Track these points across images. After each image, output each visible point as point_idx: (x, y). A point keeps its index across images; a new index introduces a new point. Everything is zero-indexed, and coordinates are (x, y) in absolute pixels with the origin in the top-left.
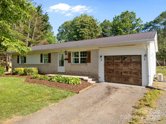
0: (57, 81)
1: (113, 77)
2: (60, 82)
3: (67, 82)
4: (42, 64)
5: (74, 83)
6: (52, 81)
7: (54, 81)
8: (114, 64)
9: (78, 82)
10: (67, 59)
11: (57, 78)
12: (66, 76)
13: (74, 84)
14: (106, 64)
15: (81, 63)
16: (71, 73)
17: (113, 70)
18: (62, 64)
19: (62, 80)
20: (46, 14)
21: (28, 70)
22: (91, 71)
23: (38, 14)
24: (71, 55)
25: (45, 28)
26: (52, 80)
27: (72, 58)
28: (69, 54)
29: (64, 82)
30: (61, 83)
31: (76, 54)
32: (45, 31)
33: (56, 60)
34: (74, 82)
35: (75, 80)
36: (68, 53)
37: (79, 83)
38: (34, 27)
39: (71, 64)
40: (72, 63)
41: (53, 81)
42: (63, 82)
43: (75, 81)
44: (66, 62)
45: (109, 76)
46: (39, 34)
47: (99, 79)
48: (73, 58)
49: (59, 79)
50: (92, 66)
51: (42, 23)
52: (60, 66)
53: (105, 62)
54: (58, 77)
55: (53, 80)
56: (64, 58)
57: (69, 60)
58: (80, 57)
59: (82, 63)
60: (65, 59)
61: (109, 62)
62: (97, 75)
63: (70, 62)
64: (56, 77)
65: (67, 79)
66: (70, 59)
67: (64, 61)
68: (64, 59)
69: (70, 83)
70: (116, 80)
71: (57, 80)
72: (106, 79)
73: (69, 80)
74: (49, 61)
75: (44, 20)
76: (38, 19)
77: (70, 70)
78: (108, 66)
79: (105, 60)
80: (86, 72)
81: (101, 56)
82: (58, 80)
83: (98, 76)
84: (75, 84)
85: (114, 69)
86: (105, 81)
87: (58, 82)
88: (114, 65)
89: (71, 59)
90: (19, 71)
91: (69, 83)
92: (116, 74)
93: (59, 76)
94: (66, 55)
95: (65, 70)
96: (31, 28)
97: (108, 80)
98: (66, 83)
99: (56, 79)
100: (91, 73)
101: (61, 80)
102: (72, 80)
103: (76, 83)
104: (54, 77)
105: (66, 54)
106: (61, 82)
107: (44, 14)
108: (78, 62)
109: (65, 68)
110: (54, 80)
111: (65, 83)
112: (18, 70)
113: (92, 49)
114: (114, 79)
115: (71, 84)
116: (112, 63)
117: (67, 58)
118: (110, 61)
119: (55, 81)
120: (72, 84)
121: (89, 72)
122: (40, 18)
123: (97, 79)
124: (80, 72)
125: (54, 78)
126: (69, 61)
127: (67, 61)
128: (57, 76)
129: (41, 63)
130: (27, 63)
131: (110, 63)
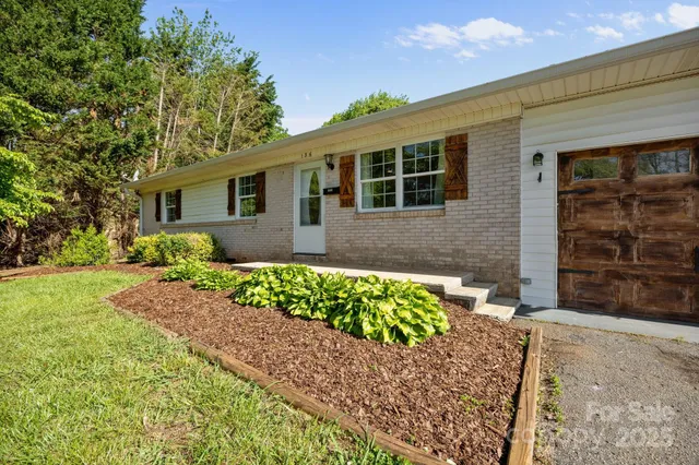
0: (279, 304)
1: (620, 276)
2: (293, 317)
3: (347, 319)
4: (232, 218)
5: (406, 330)
6: (244, 305)
7: (258, 305)
8: (632, 196)
9: (427, 318)
10: (336, 191)
11: (276, 285)
12: (332, 273)
13: (404, 339)
14: (571, 202)
15: (405, 205)
16: (354, 256)
17: (624, 240)
18: (313, 215)
19: (308, 302)
20: (270, 81)
21: (169, 243)
22: (467, 243)
23: (246, 81)
24: (353, 168)
25: (264, 121)
26: (248, 293)
27: (362, 183)
28: (347, 166)
29: (318, 314)
30: (298, 320)
31: (380, 162)
32: (264, 132)
33: (287, 197)
34: (403, 320)
35: (405, 302)
36: (342, 158)
37: (438, 333)
38: (233, 119)
39: (357, 213)
40: (360, 210)
41: (251, 304)
42: (313, 311)
43: (408, 315)
44: (329, 205)
45: (589, 273)
46: (247, 140)
47: (524, 291)
48: (363, 185)
49: (287, 288)
50: (479, 216)
51: (257, 106)
52: (303, 223)
53: (566, 192)
54: (286, 276)
55: (253, 295)
56: (322, 186)
57: (344, 193)
58: (399, 177)
59: (414, 204)
60: (326, 192)
61: (591, 190)
62: (513, 266)
63: (348, 202)
64: (272, 278)
65: (341, 294)
66: (349, 189)
67: (324, 199)
68: (321, 192)
69: (367, 328)
70: (650, 301)
71: (277, 295)
72: (570, 288)
73: (359, 300)
74: (260, 206)
75: (263, 98)
76: (244, 97)
77: (348, 241)
78: (588, 216)
79: (563, 178)
80: (436, 253)
81: (538, 157)
82: (282, 298)
83: (515, 275)
84: (412, 343)
85: (637, 228)
86: (564, 304)
87: (279, 315)
88: (636, 203)
89: (352, 185)
90: (144, 248)
91: (358, 326)
92: (653, 263)
93: (289, 269)
94: (331, 173)
95: (327, 241)
96: (223, 121)
97: (580, 296)
98: (336, 323)
99: (271, 289)
100: (473, 256)
101: (301, 298)
102: (387, 307)
103: (418, 328)
104: (262, 278)
105: (331, 166)
106: (298, 312)
107: (261, 80)
108: (391, 202)
109: (327, 234)
110: (256, 299)
111: (331, 327)
112: (143, 245)
113: (478, 120)
114: (633, 292)
115: (378, 337)
116: (617, 192)
117: (337, 184)
118: (597, 184)
119: (265, 302)
120: (387, 338)
121: (457, 251)
122: (250, 91)
123: (508, 290)
124: (404, 253)
125: (257, 284)
126: (346, 197)
127: (335, 199)
128: (275, 272)
129: (230, 214)
130: (185, 220)
131: (599, 196)
